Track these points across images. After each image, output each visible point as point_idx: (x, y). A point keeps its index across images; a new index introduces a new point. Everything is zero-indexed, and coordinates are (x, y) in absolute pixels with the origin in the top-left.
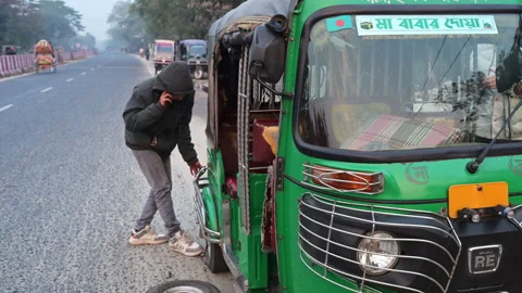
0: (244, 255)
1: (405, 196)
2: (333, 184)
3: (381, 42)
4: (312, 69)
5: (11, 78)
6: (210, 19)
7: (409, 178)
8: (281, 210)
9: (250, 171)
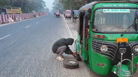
0: (83, 54)
1: (109, 39)
2: (98, 37)
3: (107, 14)
4: (95, 18)
5: (28, 19)
6: (81, 4)
7: (110, 36)
8: (89, 43)
9: (85, 38)
